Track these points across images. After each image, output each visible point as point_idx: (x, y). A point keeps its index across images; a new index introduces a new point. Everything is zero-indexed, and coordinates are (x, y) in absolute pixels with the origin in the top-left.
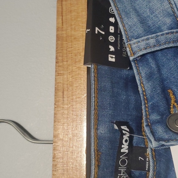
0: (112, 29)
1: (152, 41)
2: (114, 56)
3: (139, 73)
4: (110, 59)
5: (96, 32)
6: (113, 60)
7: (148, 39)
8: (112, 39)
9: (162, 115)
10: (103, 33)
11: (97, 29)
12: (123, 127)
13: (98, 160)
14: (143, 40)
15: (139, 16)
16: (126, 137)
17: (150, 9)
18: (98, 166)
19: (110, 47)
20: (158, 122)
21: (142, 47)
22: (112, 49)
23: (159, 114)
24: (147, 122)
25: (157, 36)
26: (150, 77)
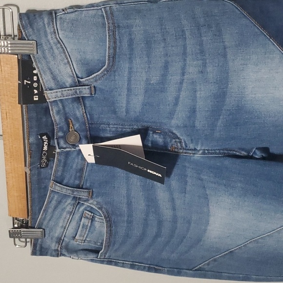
0: (35, 78)
1: (59, 94)
2: (37, 96)
3: (52, 110)
4: (35, 99)
5: (25, 84)
6: (37, 99)
7: (57, 92)
8: (35, 85)
9: (64, 132)
10: (30, 82)
11: (25, 81)
12: (43, 138)
13: (30, 154)
14: (54, 92)
15: (52, 73)
16: (45, 143)
17: (59, 70)
18: (30, 157)
19: (35, 91)
20: (62, 137)
21: (53, 97)
22: (36, 91)
23: (63, 133)
24: (56, 136)
25: (62, 91)
26: (58, 112)
